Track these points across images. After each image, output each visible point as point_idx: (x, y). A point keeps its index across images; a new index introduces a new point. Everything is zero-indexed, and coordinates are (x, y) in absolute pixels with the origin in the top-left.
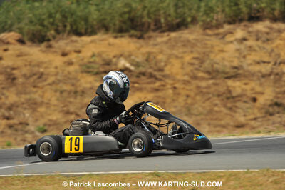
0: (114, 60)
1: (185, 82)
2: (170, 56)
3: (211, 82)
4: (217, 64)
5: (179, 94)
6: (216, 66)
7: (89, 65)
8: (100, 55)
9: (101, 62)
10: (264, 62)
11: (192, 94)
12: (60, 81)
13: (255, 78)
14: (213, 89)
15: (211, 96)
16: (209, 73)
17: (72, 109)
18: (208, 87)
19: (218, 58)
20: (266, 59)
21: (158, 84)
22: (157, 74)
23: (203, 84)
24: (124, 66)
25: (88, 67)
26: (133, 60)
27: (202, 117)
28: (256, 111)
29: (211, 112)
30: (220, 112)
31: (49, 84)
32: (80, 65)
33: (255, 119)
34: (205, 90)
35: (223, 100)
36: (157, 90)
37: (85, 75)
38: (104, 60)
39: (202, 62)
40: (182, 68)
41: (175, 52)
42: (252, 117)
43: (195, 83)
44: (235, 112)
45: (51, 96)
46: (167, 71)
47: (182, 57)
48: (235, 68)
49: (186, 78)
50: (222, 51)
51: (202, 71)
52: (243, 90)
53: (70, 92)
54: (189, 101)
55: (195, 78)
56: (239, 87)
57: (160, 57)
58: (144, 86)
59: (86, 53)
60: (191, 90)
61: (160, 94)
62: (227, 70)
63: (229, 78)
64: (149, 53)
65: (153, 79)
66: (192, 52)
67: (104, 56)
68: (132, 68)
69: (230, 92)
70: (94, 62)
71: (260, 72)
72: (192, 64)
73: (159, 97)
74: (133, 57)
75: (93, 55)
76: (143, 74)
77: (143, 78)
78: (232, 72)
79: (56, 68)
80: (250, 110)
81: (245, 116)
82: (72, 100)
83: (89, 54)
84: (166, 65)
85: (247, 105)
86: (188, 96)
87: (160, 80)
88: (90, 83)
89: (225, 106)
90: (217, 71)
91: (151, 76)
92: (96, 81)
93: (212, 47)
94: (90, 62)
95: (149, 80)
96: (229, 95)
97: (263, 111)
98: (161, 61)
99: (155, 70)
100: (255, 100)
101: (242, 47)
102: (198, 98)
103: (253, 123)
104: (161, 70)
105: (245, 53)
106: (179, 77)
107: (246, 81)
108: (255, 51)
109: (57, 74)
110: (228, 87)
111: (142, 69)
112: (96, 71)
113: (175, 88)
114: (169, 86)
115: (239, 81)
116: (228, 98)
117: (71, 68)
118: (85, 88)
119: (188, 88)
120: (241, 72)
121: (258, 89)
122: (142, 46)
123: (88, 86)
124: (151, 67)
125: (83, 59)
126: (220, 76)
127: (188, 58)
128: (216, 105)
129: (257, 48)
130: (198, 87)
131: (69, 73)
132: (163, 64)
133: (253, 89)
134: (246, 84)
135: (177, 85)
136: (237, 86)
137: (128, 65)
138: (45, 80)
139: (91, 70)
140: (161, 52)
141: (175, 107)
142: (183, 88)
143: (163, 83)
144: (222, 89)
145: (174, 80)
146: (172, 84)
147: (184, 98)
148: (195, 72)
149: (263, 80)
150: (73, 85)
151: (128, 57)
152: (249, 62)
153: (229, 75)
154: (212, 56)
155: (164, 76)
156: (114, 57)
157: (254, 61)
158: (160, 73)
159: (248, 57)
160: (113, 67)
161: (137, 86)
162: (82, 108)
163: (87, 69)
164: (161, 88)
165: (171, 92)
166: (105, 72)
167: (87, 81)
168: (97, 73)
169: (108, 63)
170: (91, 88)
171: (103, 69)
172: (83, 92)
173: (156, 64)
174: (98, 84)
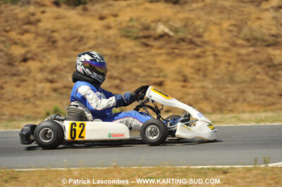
0: (153, 25)
1: (226, 49)
2: (208, 23)
3: (251, 49)
4: (256, 31)
5: (220, 61)
6: (255, 33)
7: (129, 29)
8: (138, 20)
9: (140, 27)
11: (233, 61)
12: (100, 45)
14: (253, 57)
15: (251, 63)
16: (248, 40)
18: (248, 55)
19: (255, 25)
21: (198, 51)
22: (197, 40)
23: (243, 51)
24: (163, 31)
25: (127, 32)
26: (172, 26)
29: (254, 80)
30: (263, 80)
31: (90, 48)
32: (119, 30)
34: (246, 58)
35: (264, 68)
36: (198, 56)
37: (124, 39)
38: (142, 25)
39: (240, 29)
40: (221, 35)
41: (212, 18)
43: (235, 50)
44: (278, 80)
46: (206, 37)
47: (220, 24)
48: (274, 36)
49: (226, 45)
50: (259, 18)
51: (242, 39)
53: (110, 57)
54: (231, 68)
55: (234, 45)
56: (280, 55)
57: (198, 23)
58: (184, 52)
59: (125, 17)
60: (231, 57)
61: (201, 60)
62: (266, 38)
63: (269, 46)
64: (188, 19)
65: (193, 46)
66: (229, 19)
67: (142, 20)
68: (171, 34)
69: (270, 59)
70: (132, 27)
72: (231, 31)
73: (200, 63)
74: (171, 23)
75: (131, 20)
76: (183, 40)
77: (183, 44)
78: (271, 40)
79: (95, 31)
83: (127, 18)
84: (205, 32)
86: (229, 63)
87: (200, 46)
88: (130, 47)
89: (267, 74)
90: (257, 39)
91: (191, 42)
92: (136, 46)
93: (249, 14)
94: (129, 27)
95: (190, 46)
96: (270, 63)
98: (199, 27)
99: (194, 36)
102: (239, 65)
104: (200, 36)
106: (218, 44)
109: (96, 38)
110: (269, 54)
111: (181, 35)
112: (135, 35)
113: (215, 55)
114: (209, 53)
115: (279, 49)
116: (269, 67)
117: (111, 32)
118: (126, 53)
119: (228, 55)
120: (280, 40)
122: (178, 12)
123: (129, 50)
124: (190, 34)
125: (121, 24)
126: (259, 43)
127: (226, 25)
128: (258, 73)
130: (239, 55)
131: (109, 37)
132: (201, 30)
135: (217, 52)
136: (277, 54)
137: (167, 30)
138: (85, 44)
139: (130, 34)
140: (199, 18)
141: (217, 74)
142: (224, 56)
143: (203, 49)
144: (262, 57)
145: (214, 46)
146: (212, 51)
147: (226, 65)
148: (235, 39)
150: (113, 49)
151: (166, 22)
153: (268, 43)
154: (250, 23)
155: (205, 43)
156: (153, 22)
158: (200, 39)
160: (152, 33)
161: (177, 51)
162: (125, 73)
163: (126, 34)
164: (202, 54)
165: (211, 58)
166: (145, 37)
167: (127, 46)
168: (136, 38)
169: (147, 28)
170: (132, 53)
171: (141, 34)
172: (124, 57)
173: (195, 30)
174: (138, 49)
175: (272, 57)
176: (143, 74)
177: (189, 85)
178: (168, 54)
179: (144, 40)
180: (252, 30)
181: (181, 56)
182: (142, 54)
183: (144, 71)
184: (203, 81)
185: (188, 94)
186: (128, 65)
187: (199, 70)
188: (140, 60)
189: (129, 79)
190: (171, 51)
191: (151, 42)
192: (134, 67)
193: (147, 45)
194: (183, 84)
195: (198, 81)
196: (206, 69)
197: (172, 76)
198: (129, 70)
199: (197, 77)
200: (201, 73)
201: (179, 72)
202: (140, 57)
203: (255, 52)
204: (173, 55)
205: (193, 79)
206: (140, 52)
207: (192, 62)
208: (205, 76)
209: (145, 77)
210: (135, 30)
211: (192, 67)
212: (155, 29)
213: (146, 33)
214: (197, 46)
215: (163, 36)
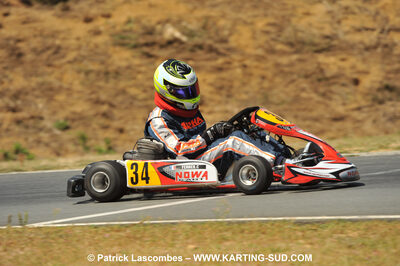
0: (159, 27)
1: (259, 58)
2: (236, 22)
3: (295, 57)
4: (303, 32)
5: (251, 75)
6: (300, 35)
7: (124, 35)
8: (138, 20)
9: (141, 31)
10: (367, 29)
11: (269, 74)
12: (84, 57)
13: (356, 52)
14: (298, 67)
15: (295, 77)
16: (291, 44)
17: (103, 97)
18: (291, 65)
19: (302, 24)
20: (370, 25)
21: (220, 61)
22: (220, 47)
23: (284, 60)
24: (172, 35)
25: (123, 38)
26: (185, 27)
27: (285, 106)
28: (359, 97)
29: (297, 99)
30: (310, 99)
31: (70, 62)
32: (112, 35)
33: (359, 109)
34: (286, 69)
35: (312, 83)
36: (220, 69)
37: (118, 48)
38: (144, 27)
39: (281, 29)
40: (254, 38)
42: (355, 106)
43: (273, 59)
44: (330, 99)
45: (71, 78)
46: (233, 42)
47: (252, 24)
48: (327, 37)
49: (260, 52)
50: (307, 14)
51: (283, 43)
52: (340, 68)
53: (98, 73)
54: (266, 84)
55: (272, 51)
56: (334, 64)
57: (222, 23)
58: (202, 63)
59: (120, 18)
60: (266, 69)
61: (224, 75)
62: (317, 40)
63: (319, 51)
64: (207, 18)
65: (213, 55)
66: (266, 15)
67: (144, 22)
68: (184, 39)
69: (322, 71)
70: (131, 31)
71: (362, 43)
72: (267, 33)
73: (223, 79)
74: (184, 24)
75: (129, 21)
76: (200, 47)
77: (200, 52)
78: (324, 43)
79: (78, 39)
80: (350, 97)
81: (344, 104)
82: (101, 83)
83: (123, 19)
84: (230, 34)
85: (347, 90)
86: (263, 78)
87: (223, 55)
88: (127, 59)
89: (316, 91)
90: (303, 43)
91: (211, 49)
92: (134, 57)
93: (294, 8)
94: (125, 31)
95: (209, 56)
96: (320, 76)
97: (370, 97)
98: (223, 28)
99: (217, 42)
100: (356, 82)
101: (335, 8)
102: (278, 80)
103: (356, 114)
104: (224, 41)
105: (340, 16)
106: (250, 51)
107: (344, 56)
108: (354, 13)
109: (79, 48)
110: (319, 64)
111: (197, 40)
112: (133, 43)
113: (245, 66)
114: (236, 64)
115: (334, 55)
116: (319, 80)
117: (99, 40)
118: (119, 68)
119: (263, 65)
120: (335, 42)
121: (361, 66)
122: (196, 8)
123: (124, 64)
124: (210, 38)
125: (114, 27)
126: (307, 48)
127: (260, 24)
128: (303, 90)
129: (356, 10)
130: (277, 65)
131: (97, 46)
132: (226, 33)
133: (353, 67)
134: (343, 60)
135: (247, 62)
136: (331, 63)
137: (178, 34)
138: (63, 57)
139: (127, 41)
140: (223, 16)
141: (247, 93)
142: (256, 67)
143: (227, 59)
144: (310, 67)
145: (243, 54)
146: (240, 61)
147: (259, 80)
148: (272, 43)
149: (367, 54)
150: (102, 63)
151: (177, 24)
152: (347, 28)
153: (319, 48)
154: (294, 21)
155: (230, 50)
156: (159, 23)
157: (353, 27)
158: (225, 45)
159: (344, 22)
160: (157, 38)
162: (117, 95)
163: (121, 41)
164: (226, 66)
165: (239, 71)
166: (147, 45)
167: (122, 58)
168: (135, 47)
169: (150, 32)
170: (128, 67)
171: (142, 41)
172: (117, 73)
173: (217, 32)
174: (137, 61)
175: (324, 67)
176: (142, 96)
177: (206, 109)
179: (146, 49)
180: (296, 31)
182: (143, 69)
183: (145, 91)
184: (227, 103)
186: (122, 84)
187: (221, 88)
188: (140, 76)
189: (122, 103)
191: (156, 51)
192: (131, 86)
193: (149, 56)
195: (219, 103)
196: (231, 87)
198: (123, 92)
199: (217, 97)
200: (224, 92)
202: (139, 72)
203: (300, 60)
205: (212, 100)
206: (140, 66)
207: (212, 78)
208: (229, 96)
209: (145, 100)
210: (133, 36)
211: (211, 85)
212: (161, 34)
213: (149, 39)
214: (219, 54)
215: (171, 42)
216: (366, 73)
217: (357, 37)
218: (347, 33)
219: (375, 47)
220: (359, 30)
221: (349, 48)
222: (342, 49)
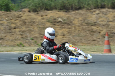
0: (57, 18)
1: (79, 26)
2: (75, 18)
3: (87, 26)
4: (89, 21)
5: (76, 30)
7: (49, 20)
8: (53, 17)
10: (104, 21)
11: (80, 30)
12: (39, 24)
13: (100, 26)
14: (87, 29)
15: (86, 31)
16: (86, 24)
19: (89, 19)
21: (70, 26)
22: (70, 23)
23: (84, 27)
26: (63, 19)
27: (83, 37)
28: (100, 36)
29: (86, 36)
30: (89, 36)
32: (47, 20)
33: (99, 38)
34: (84, 29)
37: (48, 23)
38: (54, 18)
39: (85, 20)
40: (78, 22)
41: (77, 17)
43: (82, 26)
44: (93, 36)
45: (36, 29)
46: (73, 22)
47: (78, 19)
48: (95, 22)
50: (91, 17)
52: (97, 29)
56: (95, 28)
57: (72, 18)
58: (66, 27)
59: (49, 16)
61: (70, 29)
62: (92, 23)
63: (92, 25)
64: (68, 17)
66: (82, 17)
68: (62, 21)
69: (92, 29)
70: (51, 19)
71: (102, 24)
72: (81, 21)
73: (70, 30)
74: (63, 18)
75: (51, 17)
77: (65, 24)
78: (94, 24)
79: (39, 20)
80: (98, 36)
81: (96, 37)
83: (50, 16)
84: (73, 21)
85: (97, 34)
88: (49, 25)
89: (90, 34)
91: (68, 24)
92: (51, 25)
93: (88, 16)
96: (92, 31)
97: (102, 36)
100: (100, 33)
101: (97, 16)
102: (82, 31)
105: (98, 18)
106: (77, 24)
108: (101, 17)
109: (39, 22)
111: (65, 22)
113: (75, 28)
114: (73, 27)
116: (91, 32)
117: (44, 20)
120: (96, 24)
121: (101, 29)
122: (66, 15)
124: (69, 21)
125: (47, 18)
126: (90, 25)
127: (80, 19)
128: (87, 34)
129: (102, 17)
131: (43, 22)
132: (72, 20)
133: (99, 29)
134: (98, 27)
136: (94, 28)
137: (61, 20)
138: (35, 24)
140: (72, 17)
141: (75, 34)
142: (78, 28)
144: (90, 29)
145: (75, 25)
147: (78, 31)
148: (82, 23)
149: (103, 26)
150: (43, 25)
151: (61, 18)
152: (99, 21)
155: (72, 24)
156: (57, 17)
159: (99, 19)
160: (56, 21)
161: (63, 26)
166: (54, 22)
168: (51, 22)
169: (55, 19)
171: (53, 21)
175: (93, 29)
177: (65, 37)
178: (60, 27)
179: (54, 23)
181: (64, 28)
184: (70, 36)
185: (63, 40)
187: (69, 32)
190: (61, 26)
191: (56, 24)
193: (54, 25)
194: (63, 36)
195: (68, 36)
196: (71, 32)
197: (60, 34)
199: (68, 34)
201: (62, 33)
203: (88, 27)
204: (62, 28)
205: (66, 35)
206: (52, 27)
207: (67, 30)
208: (70, 34)
211: (67, 31)
212: (58, 20)
213: (55, 21)
214: (70, 25)
215: (60, 22)
216: (102, 31)
217: (102, 23)
218: (100, 22)
219: (105, 25)
220: (102, 21)
221: (99, 25)
222: (98, 25)
